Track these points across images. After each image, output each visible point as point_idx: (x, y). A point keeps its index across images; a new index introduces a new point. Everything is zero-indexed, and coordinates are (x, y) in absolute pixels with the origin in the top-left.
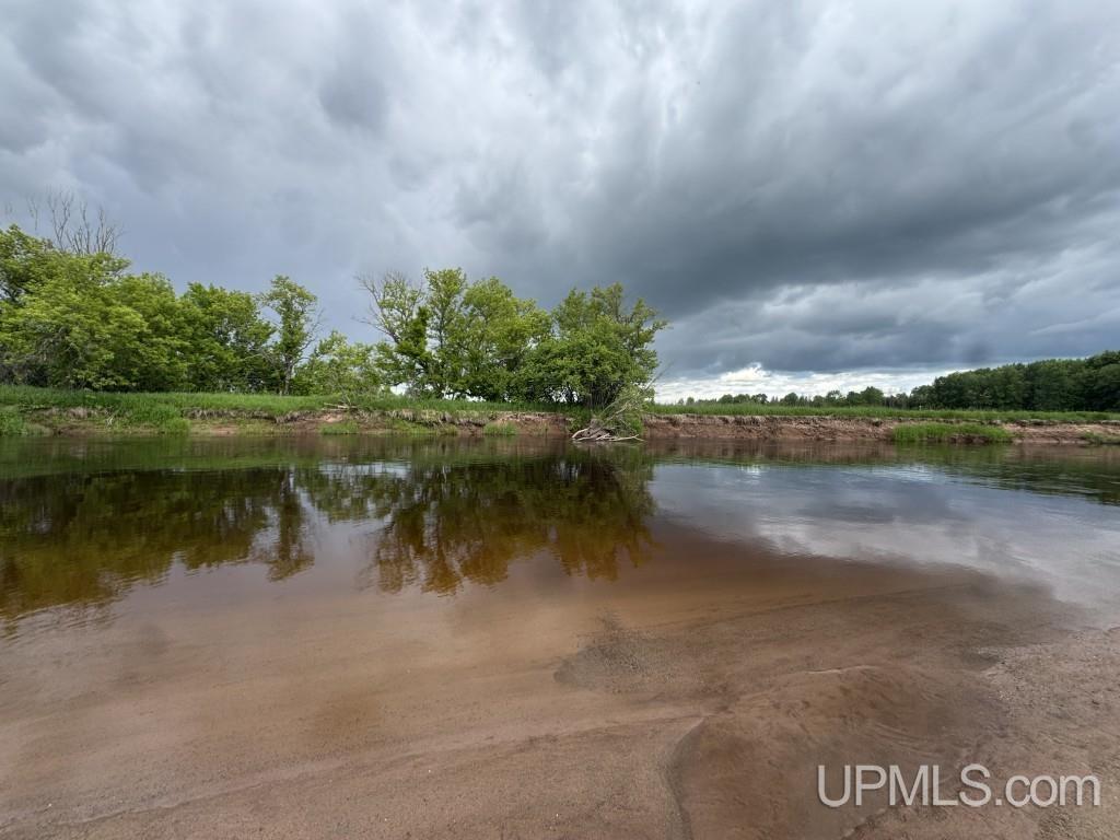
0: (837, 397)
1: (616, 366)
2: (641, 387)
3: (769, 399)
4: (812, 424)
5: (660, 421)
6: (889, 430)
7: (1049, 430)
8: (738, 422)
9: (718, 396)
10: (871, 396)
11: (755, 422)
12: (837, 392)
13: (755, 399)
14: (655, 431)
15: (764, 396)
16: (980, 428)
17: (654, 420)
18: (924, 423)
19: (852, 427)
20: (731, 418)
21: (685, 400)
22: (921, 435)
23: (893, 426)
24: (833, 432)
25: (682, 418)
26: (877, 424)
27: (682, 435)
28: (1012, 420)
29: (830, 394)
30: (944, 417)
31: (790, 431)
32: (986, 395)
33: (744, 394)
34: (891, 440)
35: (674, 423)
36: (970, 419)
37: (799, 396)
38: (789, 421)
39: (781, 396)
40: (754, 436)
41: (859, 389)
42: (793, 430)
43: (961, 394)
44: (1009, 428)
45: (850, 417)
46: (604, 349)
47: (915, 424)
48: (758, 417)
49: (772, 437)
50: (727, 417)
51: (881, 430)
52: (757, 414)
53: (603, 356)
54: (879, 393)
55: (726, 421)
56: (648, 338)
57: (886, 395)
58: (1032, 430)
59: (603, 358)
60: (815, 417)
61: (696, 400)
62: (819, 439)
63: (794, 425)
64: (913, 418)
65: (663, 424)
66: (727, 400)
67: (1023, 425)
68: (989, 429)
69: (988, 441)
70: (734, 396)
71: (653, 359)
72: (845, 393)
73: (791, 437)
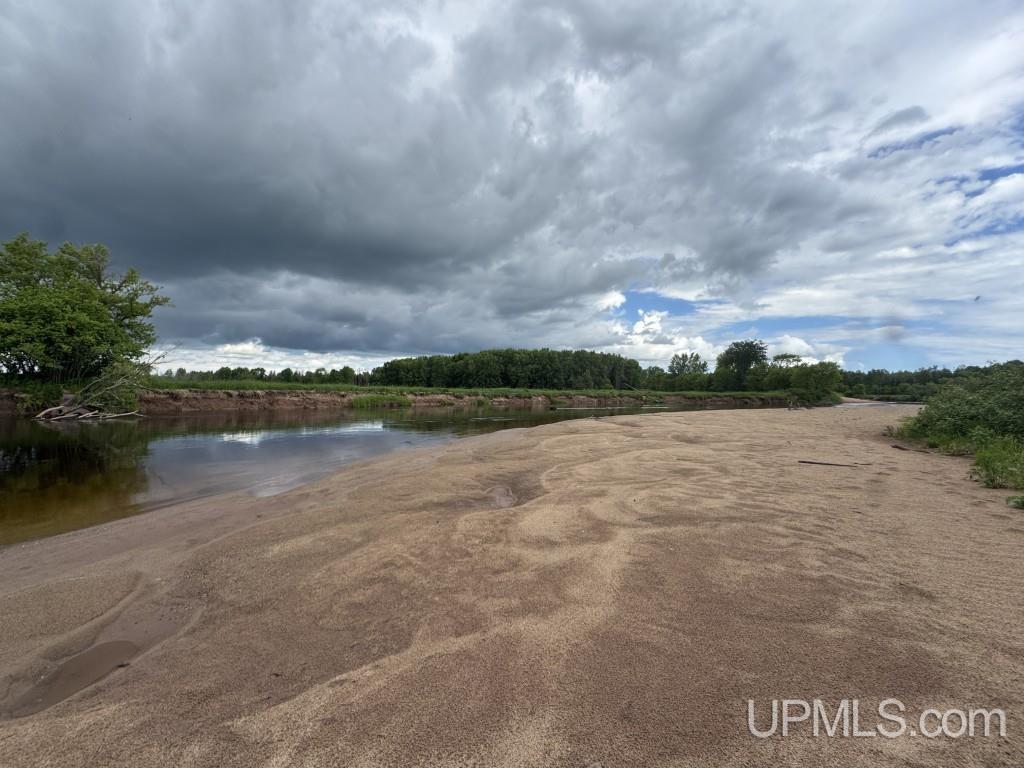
0: (323, 373)
1: (102, 337)
2: (133, 360)
3: (267, 373)
4: (301, 396)
5: (158, 396)
6: (350, 400)
7: (427, 398)
8: (241, 396)
9: (215, 369)
10: (346, 373)
11: (256, 396)
12: (323, 369)
13: (254, 372)
14: (152, 406)
15: (263, 370)
16: (397, 397)
17: (151, 395)
18: (369, 395)
19: (328, 398)
20: (235, 393)
21: (175, 371)
22: (367, 403)
23: (353, 397)
24: (315, 403)
25: (185, 392)
26: (343, 396)
27: (184, 409)
28: (411, 393)
29: (318, 370)
30: (382, 391)
31: (285, 402)
32: (410, 375)
33: (243, 367)
34: (351, 406)
35: (175, 397)
36: (393, 392)
37: (294, 371)
38: (284, 394)
39: (278, 371)
40: (256, 407)
41: (338, 367)
42: (288, 401)
43: (398, 374)
44: (410, 397)
45: (327, 391)
46: (84, 318)
47: (364, 395)
48: (259, 392)
49: (272, 408)
50: (230, 391)
51: (345, 400)
52: (259, 388)
53: (83, 325)
54: (352, 371)
55: (230, 395)
56: (145, 310)
57: (356, 373)
58: (419, 398)
59: (82, 326)
60: (303, 391)
61: (188, 371)
62: (305, 408)
63: (288, 398)
64: (364, 391)
65: (163, 399)
66: (224, 373)
67: (416, 395)
68: (401, 398)
69: (400, 405)
70: (232, 369)
71: (148, 332)
72: (329, 371)
73: (285, 407)
